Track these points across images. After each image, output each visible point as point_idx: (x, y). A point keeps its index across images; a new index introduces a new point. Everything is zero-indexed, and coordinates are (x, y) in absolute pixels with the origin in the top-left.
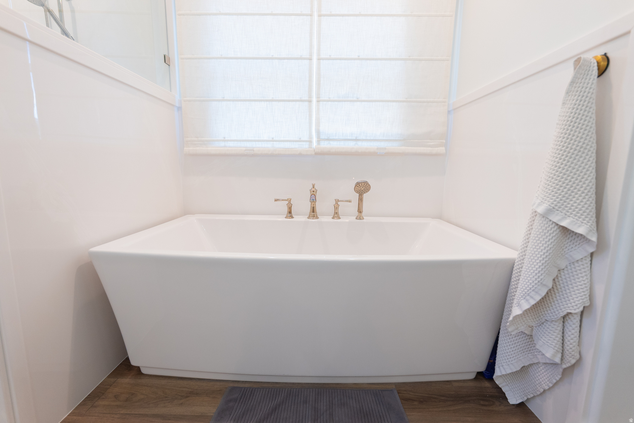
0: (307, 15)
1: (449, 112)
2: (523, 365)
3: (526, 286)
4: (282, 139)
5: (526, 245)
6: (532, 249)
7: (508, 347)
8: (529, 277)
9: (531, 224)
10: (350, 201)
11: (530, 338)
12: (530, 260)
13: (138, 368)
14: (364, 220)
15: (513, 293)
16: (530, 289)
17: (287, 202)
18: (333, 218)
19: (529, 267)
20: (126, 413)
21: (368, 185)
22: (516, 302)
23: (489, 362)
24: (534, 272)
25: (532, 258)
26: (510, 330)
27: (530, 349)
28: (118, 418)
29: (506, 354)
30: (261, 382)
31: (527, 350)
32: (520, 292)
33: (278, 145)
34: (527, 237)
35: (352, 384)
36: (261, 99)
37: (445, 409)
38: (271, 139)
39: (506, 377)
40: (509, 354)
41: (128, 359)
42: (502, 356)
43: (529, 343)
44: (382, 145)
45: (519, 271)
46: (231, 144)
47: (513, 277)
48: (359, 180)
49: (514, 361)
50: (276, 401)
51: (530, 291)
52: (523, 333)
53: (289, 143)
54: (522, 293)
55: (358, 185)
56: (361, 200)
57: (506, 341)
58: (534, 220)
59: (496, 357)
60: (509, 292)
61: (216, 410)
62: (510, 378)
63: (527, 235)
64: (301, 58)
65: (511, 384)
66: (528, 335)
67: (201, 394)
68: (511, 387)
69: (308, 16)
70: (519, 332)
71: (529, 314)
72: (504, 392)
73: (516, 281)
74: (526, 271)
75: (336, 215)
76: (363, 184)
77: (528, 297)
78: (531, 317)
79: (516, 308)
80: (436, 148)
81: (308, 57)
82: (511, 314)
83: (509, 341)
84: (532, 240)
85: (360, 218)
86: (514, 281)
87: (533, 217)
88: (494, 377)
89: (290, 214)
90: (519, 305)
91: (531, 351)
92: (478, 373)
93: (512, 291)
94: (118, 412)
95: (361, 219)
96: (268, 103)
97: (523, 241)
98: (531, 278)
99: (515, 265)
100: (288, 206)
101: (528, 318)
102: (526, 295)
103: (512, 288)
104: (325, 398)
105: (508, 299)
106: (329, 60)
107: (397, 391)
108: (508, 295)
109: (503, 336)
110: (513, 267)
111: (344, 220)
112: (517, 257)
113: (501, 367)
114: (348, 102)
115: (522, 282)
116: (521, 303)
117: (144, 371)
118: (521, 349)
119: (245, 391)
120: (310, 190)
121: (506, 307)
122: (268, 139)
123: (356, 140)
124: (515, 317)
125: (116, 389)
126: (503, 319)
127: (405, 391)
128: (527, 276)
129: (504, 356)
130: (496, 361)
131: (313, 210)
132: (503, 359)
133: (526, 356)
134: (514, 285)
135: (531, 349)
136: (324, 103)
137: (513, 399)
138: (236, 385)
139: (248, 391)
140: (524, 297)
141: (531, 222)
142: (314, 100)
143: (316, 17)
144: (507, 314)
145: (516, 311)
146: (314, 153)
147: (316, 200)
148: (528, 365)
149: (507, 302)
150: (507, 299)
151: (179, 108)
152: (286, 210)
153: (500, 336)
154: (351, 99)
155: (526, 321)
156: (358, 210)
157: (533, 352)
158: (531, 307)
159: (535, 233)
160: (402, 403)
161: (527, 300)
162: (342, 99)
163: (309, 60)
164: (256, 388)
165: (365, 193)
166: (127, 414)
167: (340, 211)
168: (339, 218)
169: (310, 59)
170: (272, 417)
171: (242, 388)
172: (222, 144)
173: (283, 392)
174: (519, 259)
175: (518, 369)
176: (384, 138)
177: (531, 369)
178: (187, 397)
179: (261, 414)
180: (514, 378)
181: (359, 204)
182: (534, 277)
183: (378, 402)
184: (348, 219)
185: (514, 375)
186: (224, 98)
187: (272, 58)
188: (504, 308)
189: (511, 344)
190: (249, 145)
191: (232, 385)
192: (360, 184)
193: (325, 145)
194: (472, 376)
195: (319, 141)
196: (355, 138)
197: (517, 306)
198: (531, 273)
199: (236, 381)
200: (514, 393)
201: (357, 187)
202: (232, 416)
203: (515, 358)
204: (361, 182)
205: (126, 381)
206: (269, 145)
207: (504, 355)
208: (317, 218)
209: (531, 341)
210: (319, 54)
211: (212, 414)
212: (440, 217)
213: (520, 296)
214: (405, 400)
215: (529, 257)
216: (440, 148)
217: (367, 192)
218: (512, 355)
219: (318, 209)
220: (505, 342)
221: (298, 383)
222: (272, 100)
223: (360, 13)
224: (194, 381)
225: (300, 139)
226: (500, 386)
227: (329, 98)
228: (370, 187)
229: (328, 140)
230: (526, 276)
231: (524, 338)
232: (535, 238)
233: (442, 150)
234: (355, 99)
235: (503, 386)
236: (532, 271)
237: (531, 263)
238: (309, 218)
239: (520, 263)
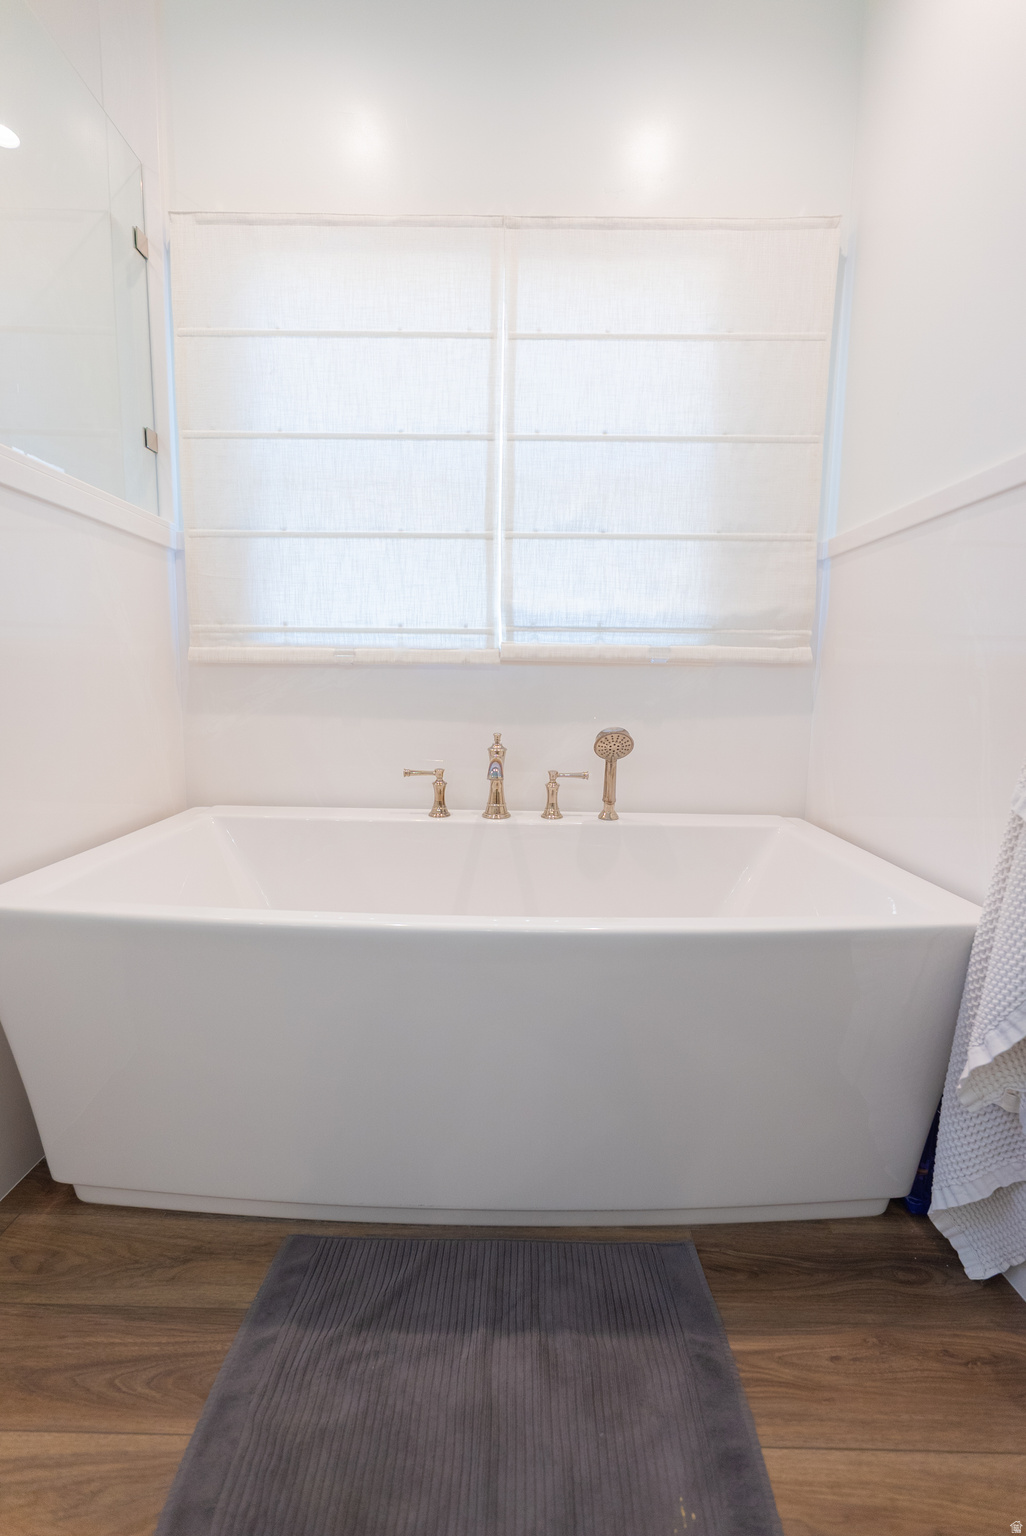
0: (482, 337)
1: (820, 563)
2: (998, 1186)
3: (1000, 997)
4: (423, 627)
5: (999, 897)
6: (1012, 909)
7: (962, 1140)
8: (1006, 975)
9: (1010, 845)
10: (585, 776)
11: (1013, 1121)
12: (1007, 934)
13: (69, 1190)
14: (619, 822)
15: (972, 1010)
16: (1010, 1004)
17: (434, 778)
18: (545, 816)
19: (1006, 953)
20: (38, 1301)
21: (627, 739)
22: (977, 1035)
23: (918, 1173)
24: (1017, 965)
25: (1012, 929)
26: (963, 1100)
27: (1013, 1146)
28: (16, 1315)
29: (957, 1157)
30: (368, 1223)
31: (1005, 1148)
32: (987, 1010)
33: (413, 642)
34: (1003, 877)
35: (585, 1227)
36: (372, 532)
37: (811, 1293)
38: (397, 627)
39: (959, 1213)
40: (963, 1157)
41: (44, 1164)
42: (948, 1162)
43: (1012, 1131)
44: (661, 641)
45: (984, 957)
46: (301, 638)
47: (970, 970)
48: (606, 726)
49: (975, 1176)
50: (402, 1271)
51: (1008, 1009)
52: (996, 1108)
53: (439, 636)
54: (991, 1015)
55: (603, 739)
56: (610, 772)
57: (956, 1125)
58: (1017, 837)
59: (933, 1163)
60: (963, 1006)
61: (255, 1294)
62: (968, 1216)
63: (1002, 871)
64: (468, 437)
65: (971, 1229)
66: (1009, 1114)
67: (220, 1254)
68: (970, 1238)
69: (485, 338)
70: (985, 1105)
71: (1010, 1064)
72: (955, 1249)
73: (977, 981)
74: (999, 961)
75: (552, 809)
76: (615, 736)
77: (1004, 1025)
78: (1013, 1071)
79: (978, 1048)
80: (791, 649)
81: (486, 433)
82: (966, 1060)
83: (964, 1126)
84: (1012, 888)
85: (608, 816)
86: (972, 982)
87: (1015, 829)
88: (929, 1213)
89: (441, 806)
90: (984, 1042)
91: (1017, 1152)
92: (894, 1202)
93: (970, 1005)
94: (18, 1301)
95: (611, 819)
96: (389, 540)
97: (993, 886)
98: (1010, 979)
99: (976, 942)
100: (436, 788)
101: (1006, 1072)
102: (999, 1019)
103: (968, 997)
104: (520, 1266)
105: (960, 1023)
106: (535, 440)
107: (696, 1246)
108: (961, 1015)
109: (948, 1114)
110: (971, 948)
111: (570, 820)
112: (980, 924)
113: (946, 1190)
114: (581, 541)
115: (990, 987)
116: (987, 1037)
117: (83, 1195)
118: (993, 1147)
119: (327, 1246)
120: (489, 749)
121: (955, 1042)
122: (388, 627)
123: (600, 629)
124: (976, 1072)
125: (13, 1240)
126: (949, 1072)
127: (716, 1245)
128: (1002, 972)
129: (952, 1163)
130: (934, 1174)
131: (497, 798)
132: (950, 1171)
133: (1005, 1163)
134: (973, 991)
135: (1017, 1147)
136: (524, 541)
137: (978, 1268)
138: (305, 1231)
139: (334, 1246)
140: (995, 1023)
141: (1011, 840)
142: (500, 534)
143: (503, 342)
144: (958, 1062)
145: (978, 1057)
146: (498, 660)
147: (502, 776)
148: (1010, 1186)
149: (958, 1032)
150: (958, 1025)
151: (179, 554)
152: (431, 796)
153: (943, 1112)
154: (587, 533)
155: (1002, 1080)
156: (605, 796)
157: (1021, 1153)
158: (1013, 1048)
159: (1018, 869)
160: (707, 1277)
161: (1003, 1032)
162: (564, 532)
163: (486, 442)
164: (355, 1239)
165: (619, 757)
166: (39, 1305)
167: (561, 798)
168: (560, 816)
169: (491, 439)
170: (392, 1313)
171: (319, 1238)
172: (280, 638)
173: (420, 1248)
174: (985, 929)
175: (987, 1194)
176: (667, 626)
177: (1019, 1196)
178: (186, 1261)
179: (364, 1305)
180: (979, 1216)
181: (606, 782)
182: (1017, 975)
183: (648, 1275)
184: (580, 819)
185: (979, 1207)
186: (284, 529)
187: (400, 437)
188: (951, 1044)
189: (968, 1133)
190: (343, 640)
191: (295, 1230)
192: (609, 737)
193: (525, 642)
194: (879, 1209)
195: (510, 633)
196: (596, 625)
197: (980, 1044)
198: (1012, 966)
199: (307, 1220)
200: (979, 1251)
201: (602, 744)
202: (293, 1310)
203: (977, 1167)
204: (610, 731)
205: (41, 1219)
206: (391, 642)
207: (952, 1159)
208: (506, 815)
209: (1016, 1128)
210: (510, 427)
211: (246, 1306)
212: (802, 814)
213: (986, 1021)
214: (713, 1268)
215: (1005, 927)
216: (801, 648)
217: (625, 755)
218: (970, 1159)
219: (508, 795)
220: (953, 1129)
221: (457, 1226)
222: (400, 536)
223: (607, 331)
224: (204, 1220)
225: (466, 626)
226: (945, 1235)
227: (536, 530)
228: (633, 744)
229: (533, 628)
230: (998, 974)
231: (998, 1120)
232: (1020, 882)
233: (804, 653)
234: (596, 532)
235: (953, 1235)
236: (1012, 962)
237: (1010, 942)
238: (486, 815)
239: (987, 938)
